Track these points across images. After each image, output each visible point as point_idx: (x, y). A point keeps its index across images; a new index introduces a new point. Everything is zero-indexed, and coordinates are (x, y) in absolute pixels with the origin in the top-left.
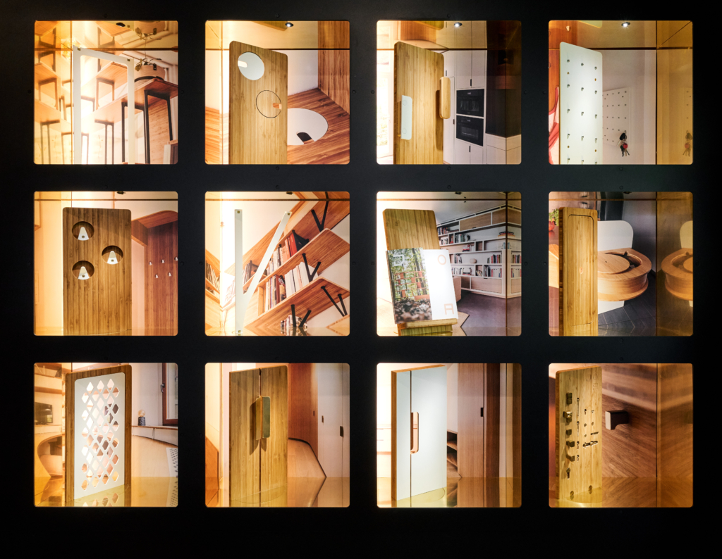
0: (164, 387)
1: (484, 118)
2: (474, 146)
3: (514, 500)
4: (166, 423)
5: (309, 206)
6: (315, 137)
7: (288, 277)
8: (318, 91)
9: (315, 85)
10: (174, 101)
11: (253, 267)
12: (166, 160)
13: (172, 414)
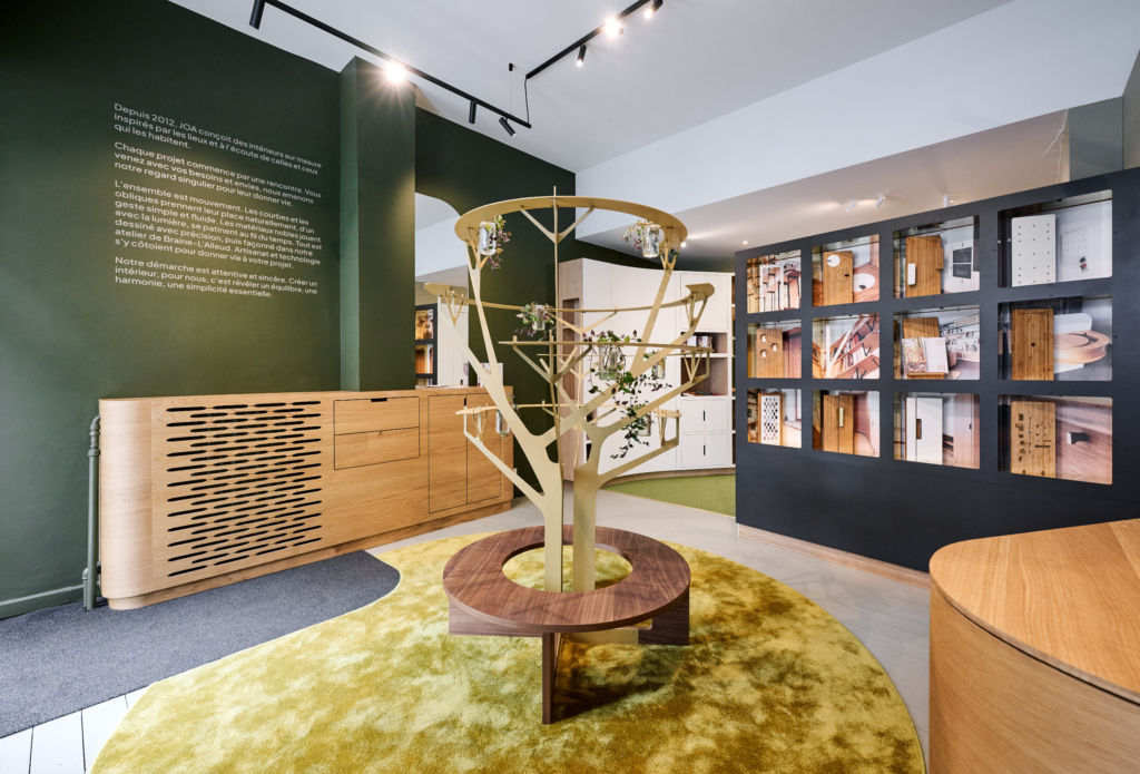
0: (796, 404)
1: (972, 263)
2: (965, 280)
3: (975, 464)
4: (797, 420)
5: (866, 320)
6: (868, 286)
7: (854, 355)
8: (870, 263)
9: (868, 261)
10: (800, 279)
11: (836, 350)
12: (797, 307)
13: (799, 417)
